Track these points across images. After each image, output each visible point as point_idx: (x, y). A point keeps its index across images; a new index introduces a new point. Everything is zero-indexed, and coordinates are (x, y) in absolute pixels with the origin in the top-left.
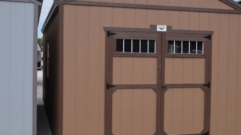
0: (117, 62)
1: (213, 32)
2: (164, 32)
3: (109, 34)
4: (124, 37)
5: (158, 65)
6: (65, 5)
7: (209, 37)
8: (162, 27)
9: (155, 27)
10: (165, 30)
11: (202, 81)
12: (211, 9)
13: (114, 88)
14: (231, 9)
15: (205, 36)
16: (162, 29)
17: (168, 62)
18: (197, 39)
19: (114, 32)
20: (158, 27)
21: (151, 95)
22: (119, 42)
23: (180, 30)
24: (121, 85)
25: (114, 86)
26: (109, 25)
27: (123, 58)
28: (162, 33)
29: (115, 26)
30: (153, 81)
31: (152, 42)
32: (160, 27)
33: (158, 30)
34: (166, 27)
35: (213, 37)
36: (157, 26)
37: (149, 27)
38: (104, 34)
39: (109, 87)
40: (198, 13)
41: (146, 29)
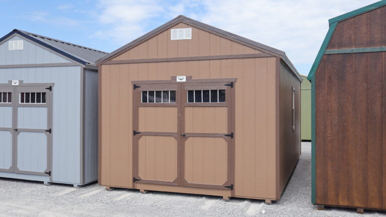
0: (142, 111)
1: (236, 79)
2: (183, 83)
3: (135, 87)
4: (148, 89)
5: (178, 114)
6: (103, 66)
7: (231, 85)
8: (181, 78)
9: (175, 78)
10: (184, 80)
11: (225, 131)
12: (233, 55)
13: (139, 134)
15: (227, 83)
16: (181, 80)
17: (188, 111)
18: (217, 88)
19: (139, 85)
20: (177, 78)
21: (172, 143)
22: (144, 93)
23: (200, 80)
24: (145, 133)
25: (139, 133)
26: (136, 79)
27: (147, 108)
28: (181, 84)
29: (141, 79)
30: (175, 130)
32: (180, 78)
33: (178, 80)
34: (185, 77)
35: (237, 85)
37: (169, 79)
38: (131, 87)
39: (135, 133)
40: (219, 61)
41: (166, 81)
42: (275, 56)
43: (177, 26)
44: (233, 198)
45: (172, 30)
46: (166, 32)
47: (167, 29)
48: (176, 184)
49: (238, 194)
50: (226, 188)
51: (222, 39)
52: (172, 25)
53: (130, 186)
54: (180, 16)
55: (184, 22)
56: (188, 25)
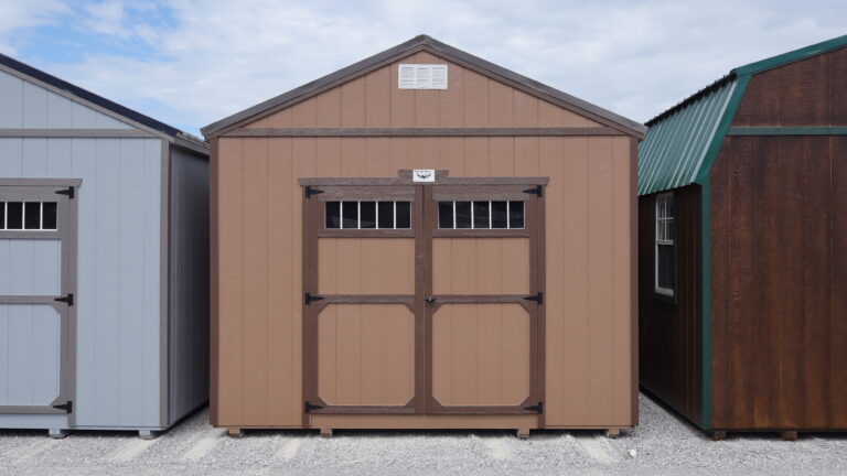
0: (327, 247)
1: (547, 179)
2: (429, 185)
3: (309, 192)
4: (342, 197)
5: (417, 253)
6: (221, 140)
7: (538, 191)
8: (424, 174)
9: (409, 174)
10: (431, 179)
11: (524, 289)
12: (540, 129)
13: (320, 302)
14: (592, 125)
15: (527, 188)
16: (423, 177)
17: (441, 247)
18: (507, 197)
19: (321, 189)
20: (415, 174)
21: (404, 319)
22: (332, 207)
23: (467, 179)
24: (334, 297)
25: (320, 298)
26: (310, 174)
27: (340, 240)
28: (424, 187)
29: (323, 175)
30: (408, 289)
31: (404, 206)
32: (420, 174)
33: (416, 179)
34: (433, 172)
35: (549, 192)
36: (411, 172)
37: (394, 175)
38: (299, 193)
39: (310, 298)
40: (511, 139)
41: (389, 179)
42: (629, 135)
43: (411, 59)
44: (540, 432)
45: (401, 67)
46: (385, 71)
47: (390, 64)
48: (412, 411)
49: (551, 421)
50: (528, 412)
51: (517, 93)
52: (402, 56)
53: (297, 423)
54: (421, 38)
55: (431, 51)
56: (439, 57)
